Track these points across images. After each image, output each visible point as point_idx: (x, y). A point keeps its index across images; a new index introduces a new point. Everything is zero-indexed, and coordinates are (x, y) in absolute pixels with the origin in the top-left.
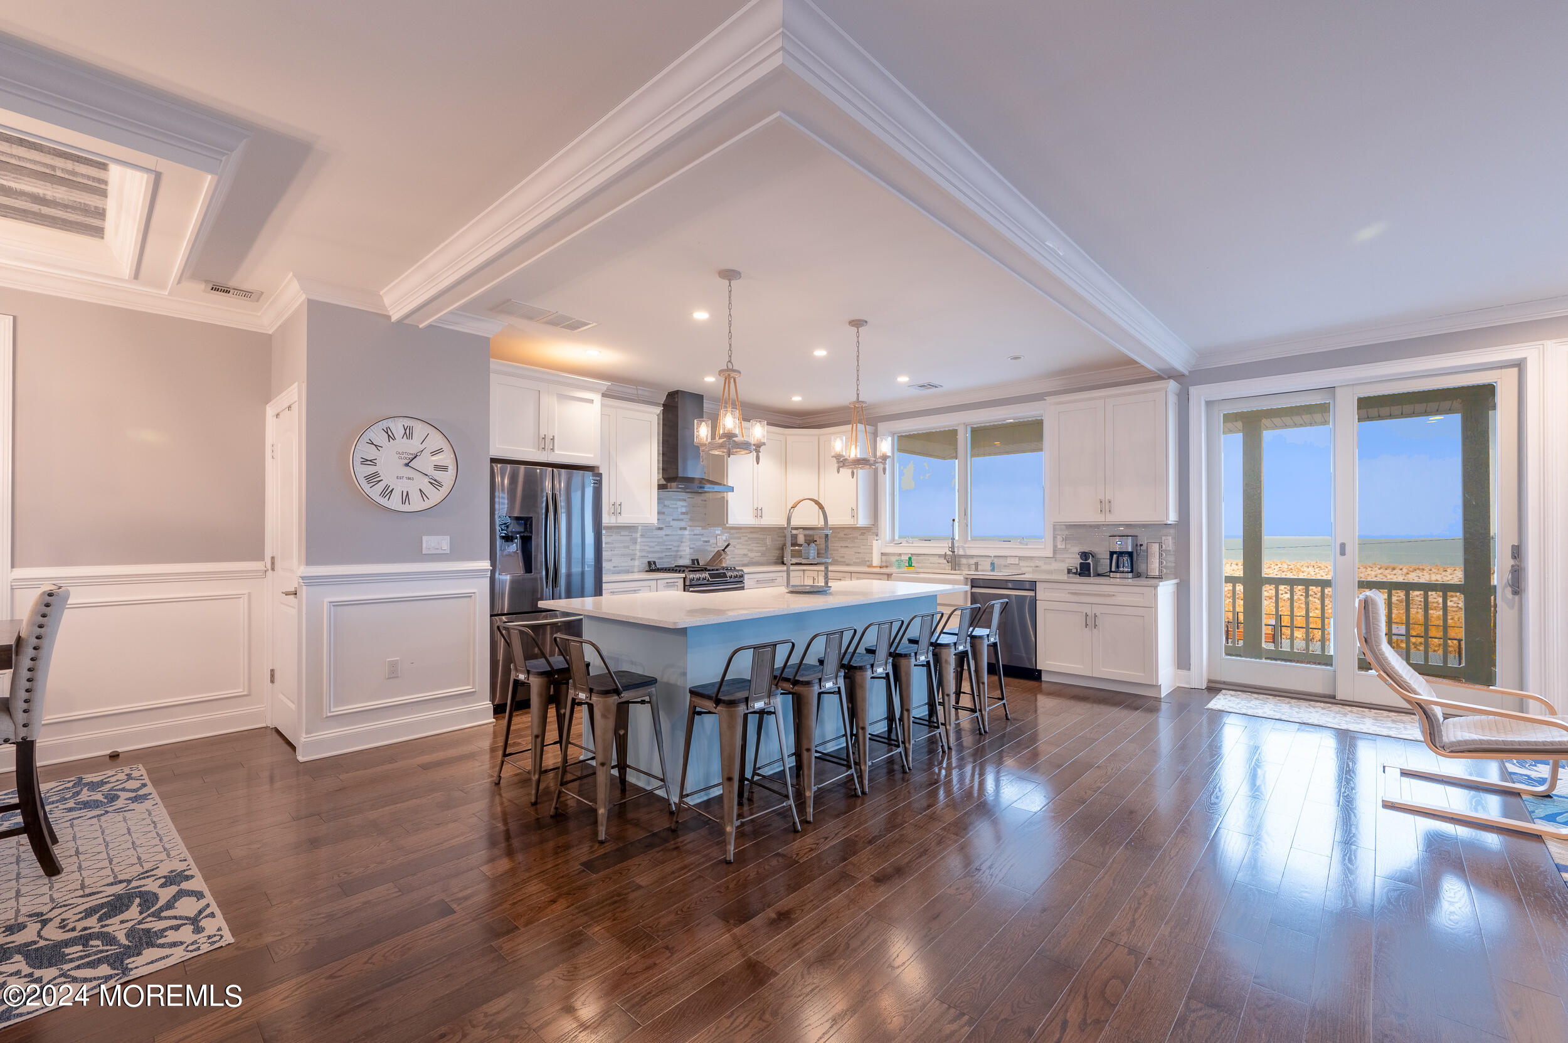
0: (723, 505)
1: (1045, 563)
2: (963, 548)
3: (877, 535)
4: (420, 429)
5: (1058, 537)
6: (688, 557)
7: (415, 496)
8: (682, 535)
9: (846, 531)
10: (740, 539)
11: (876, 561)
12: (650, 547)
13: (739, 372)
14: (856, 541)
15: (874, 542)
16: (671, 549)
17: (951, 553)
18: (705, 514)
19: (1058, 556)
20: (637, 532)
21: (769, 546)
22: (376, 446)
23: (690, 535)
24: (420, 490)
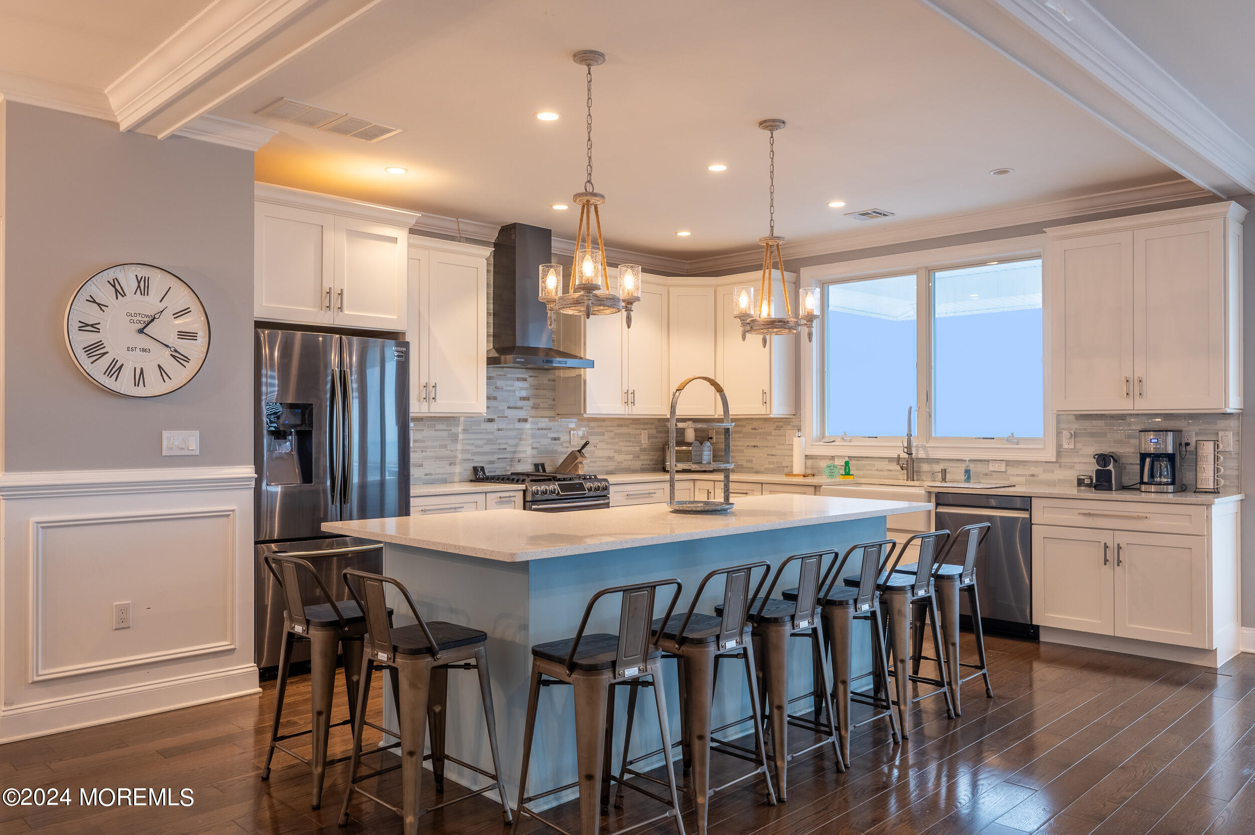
0: (577, 386)
1: (1044, 471)
2: (925, 448)
3: (799, 430)
4: (158, 281)
5: (1065, 432)
6: (530, 460)
7: (152, 375)
8: (520, 429)
9: (756, 424)
10: (604, 435)
11: (798, 466)
12: (477, 447)
13: (602, 197)
14: (769, 438)
15: (796, 440)
16: (505, 449)
17: (907, 456)
18: (554, 400)
19: (1063, 460)
20: (458, 425)
21: (644, 446)
22: (99, 304)
23: (532, 429)
24: (159, 366)
